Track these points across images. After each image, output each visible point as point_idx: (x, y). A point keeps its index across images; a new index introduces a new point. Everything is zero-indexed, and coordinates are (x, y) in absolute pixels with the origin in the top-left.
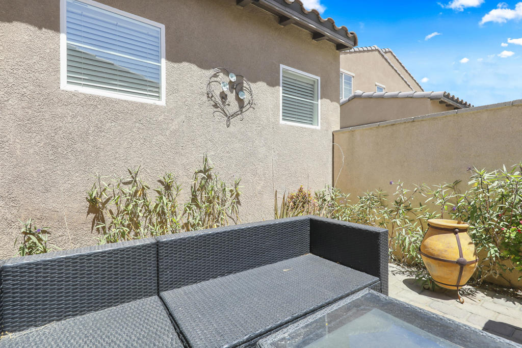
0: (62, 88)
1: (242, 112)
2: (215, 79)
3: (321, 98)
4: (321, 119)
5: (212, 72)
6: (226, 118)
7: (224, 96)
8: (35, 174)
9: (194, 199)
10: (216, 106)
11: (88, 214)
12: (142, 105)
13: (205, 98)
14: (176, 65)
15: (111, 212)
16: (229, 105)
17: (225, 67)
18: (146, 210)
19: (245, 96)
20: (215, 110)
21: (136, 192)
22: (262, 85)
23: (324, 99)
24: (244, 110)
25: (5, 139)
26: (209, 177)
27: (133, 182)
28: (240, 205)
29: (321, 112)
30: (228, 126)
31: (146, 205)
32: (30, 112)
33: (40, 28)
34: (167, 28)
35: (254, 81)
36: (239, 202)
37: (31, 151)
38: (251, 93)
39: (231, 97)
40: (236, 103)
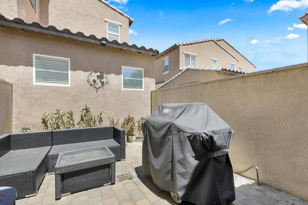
0: (34, 84)
1: (103, 86)
2: (91, 75)
3: (144, 77)
4: (144, 86)
5: (89, 73)
6: (96, 89)
7: (94, 81)
8: (25, 111)
9: (82, 120)
10: (91, 85)
11: (42, 124)
12: (61, 87)
13: (86, 82)
14: (74, 72)
15: (50, 123)
16: (97, 84)
17: (95, 70)
18: (63, 123)
19: (105, 80)
20: (91, 86)
21: (59, 117)
22: (113, 75)
23: (146, 78)
24: (104, 85)
25: (17, 101)
26: (88, 111)
27: (58, 113)
28: (102, 122)
29: (144, 83)
30: (97, 92)
31: (63, 121)
32: (24, 92)
33: (27, 66)
34: (70, 60)
35: (109, 74)
36: (102, 121)
37: (24, 104)
38: (107, 78)
39: (98, 81)
40: (100, 83)
